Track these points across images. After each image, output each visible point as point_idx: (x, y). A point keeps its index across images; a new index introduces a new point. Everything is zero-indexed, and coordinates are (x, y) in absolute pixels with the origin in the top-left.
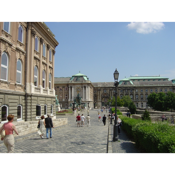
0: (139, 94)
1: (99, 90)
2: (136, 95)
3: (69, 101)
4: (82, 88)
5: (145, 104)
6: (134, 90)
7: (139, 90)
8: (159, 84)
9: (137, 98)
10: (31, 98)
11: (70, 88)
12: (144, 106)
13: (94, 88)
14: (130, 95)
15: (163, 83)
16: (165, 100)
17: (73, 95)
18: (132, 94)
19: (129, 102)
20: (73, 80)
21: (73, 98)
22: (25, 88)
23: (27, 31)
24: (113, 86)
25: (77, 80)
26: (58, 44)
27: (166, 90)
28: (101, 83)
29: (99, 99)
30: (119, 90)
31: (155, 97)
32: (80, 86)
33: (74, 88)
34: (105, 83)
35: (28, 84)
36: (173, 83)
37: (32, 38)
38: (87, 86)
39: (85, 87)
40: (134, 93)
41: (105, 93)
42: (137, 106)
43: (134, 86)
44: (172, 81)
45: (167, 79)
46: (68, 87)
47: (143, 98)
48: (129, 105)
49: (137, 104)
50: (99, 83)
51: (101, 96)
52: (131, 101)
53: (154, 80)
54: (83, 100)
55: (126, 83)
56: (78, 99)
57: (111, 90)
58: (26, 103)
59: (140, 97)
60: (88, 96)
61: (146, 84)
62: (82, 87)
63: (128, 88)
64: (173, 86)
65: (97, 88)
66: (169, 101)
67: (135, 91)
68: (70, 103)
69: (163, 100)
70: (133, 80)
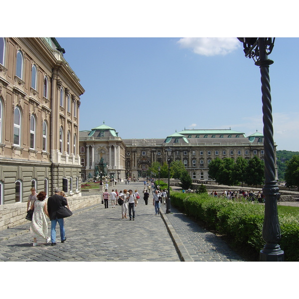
0: (198, 158)
1: (134, 152)
2: (193, 159)
3: (87, 170)
4: (109, 150)
5: (206, 174)
6: (189, 151)
7: (198, 152)
8: (229, 142)
9: (194, 165)
10: (58, 169)
11: (88, 149)
12: (204, 177)
13: (126, 148)
14: (184, 159)
15: (235, 141)
16: (233, 170)
17: (93, 161)
18: (186, 158)
19: (181, 171)
20: (94, 136)
21: (93, 164)
22: (50, 157)
23: (51, 82)
24: (156, 146)
25: (99, 135)
26: (84, 91)
27: (239, 153)
28: (137, 140)
29: (134, 165)
30: (166, 151)
31: (219, 165)
32: (105, 145)
33: (95, 148)
34: (143, 140)
35: (53, 151)
36: (250, 142)
37: (57, 91)
38: (115, 145)
39: (113, 147)
40: (190, 156)
41: (144, 157)
42: (195, 177)
43: (190, 145)
44: (249, 137)
45: (242, 134)
46: (86, 148)
47: (204, 165)
48: (182, 176)
49: (194, 174)
50: (134, 140)
51: (137, 161)
52: (186, 169)
53: (221, 135)
54: (110, 167)
55: (178, 141)
56: (101, 166)
57: (154, 152)
58: (52, 176)
59: (199, 162)
60: (117, 162)
61: (208, 142)
62: (108, 148)
63: (181, 148)
64: (250, 146)
65: (131, 147)
66: (238, 170)
67: (192, 153)
68: (89, 172)
69: (230, 169)
70: (189, 135)
